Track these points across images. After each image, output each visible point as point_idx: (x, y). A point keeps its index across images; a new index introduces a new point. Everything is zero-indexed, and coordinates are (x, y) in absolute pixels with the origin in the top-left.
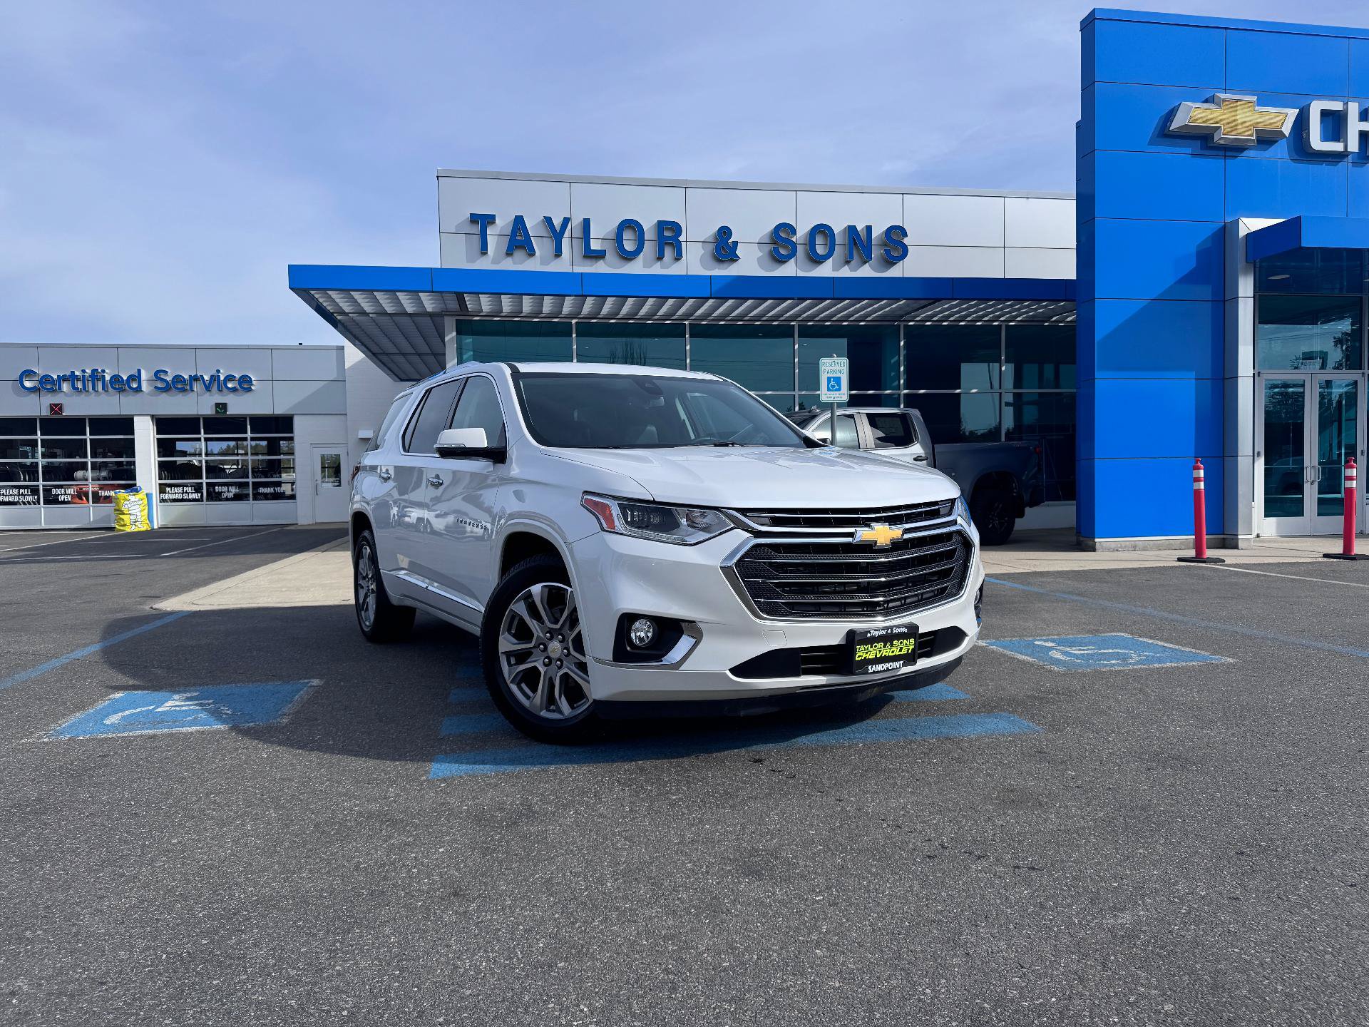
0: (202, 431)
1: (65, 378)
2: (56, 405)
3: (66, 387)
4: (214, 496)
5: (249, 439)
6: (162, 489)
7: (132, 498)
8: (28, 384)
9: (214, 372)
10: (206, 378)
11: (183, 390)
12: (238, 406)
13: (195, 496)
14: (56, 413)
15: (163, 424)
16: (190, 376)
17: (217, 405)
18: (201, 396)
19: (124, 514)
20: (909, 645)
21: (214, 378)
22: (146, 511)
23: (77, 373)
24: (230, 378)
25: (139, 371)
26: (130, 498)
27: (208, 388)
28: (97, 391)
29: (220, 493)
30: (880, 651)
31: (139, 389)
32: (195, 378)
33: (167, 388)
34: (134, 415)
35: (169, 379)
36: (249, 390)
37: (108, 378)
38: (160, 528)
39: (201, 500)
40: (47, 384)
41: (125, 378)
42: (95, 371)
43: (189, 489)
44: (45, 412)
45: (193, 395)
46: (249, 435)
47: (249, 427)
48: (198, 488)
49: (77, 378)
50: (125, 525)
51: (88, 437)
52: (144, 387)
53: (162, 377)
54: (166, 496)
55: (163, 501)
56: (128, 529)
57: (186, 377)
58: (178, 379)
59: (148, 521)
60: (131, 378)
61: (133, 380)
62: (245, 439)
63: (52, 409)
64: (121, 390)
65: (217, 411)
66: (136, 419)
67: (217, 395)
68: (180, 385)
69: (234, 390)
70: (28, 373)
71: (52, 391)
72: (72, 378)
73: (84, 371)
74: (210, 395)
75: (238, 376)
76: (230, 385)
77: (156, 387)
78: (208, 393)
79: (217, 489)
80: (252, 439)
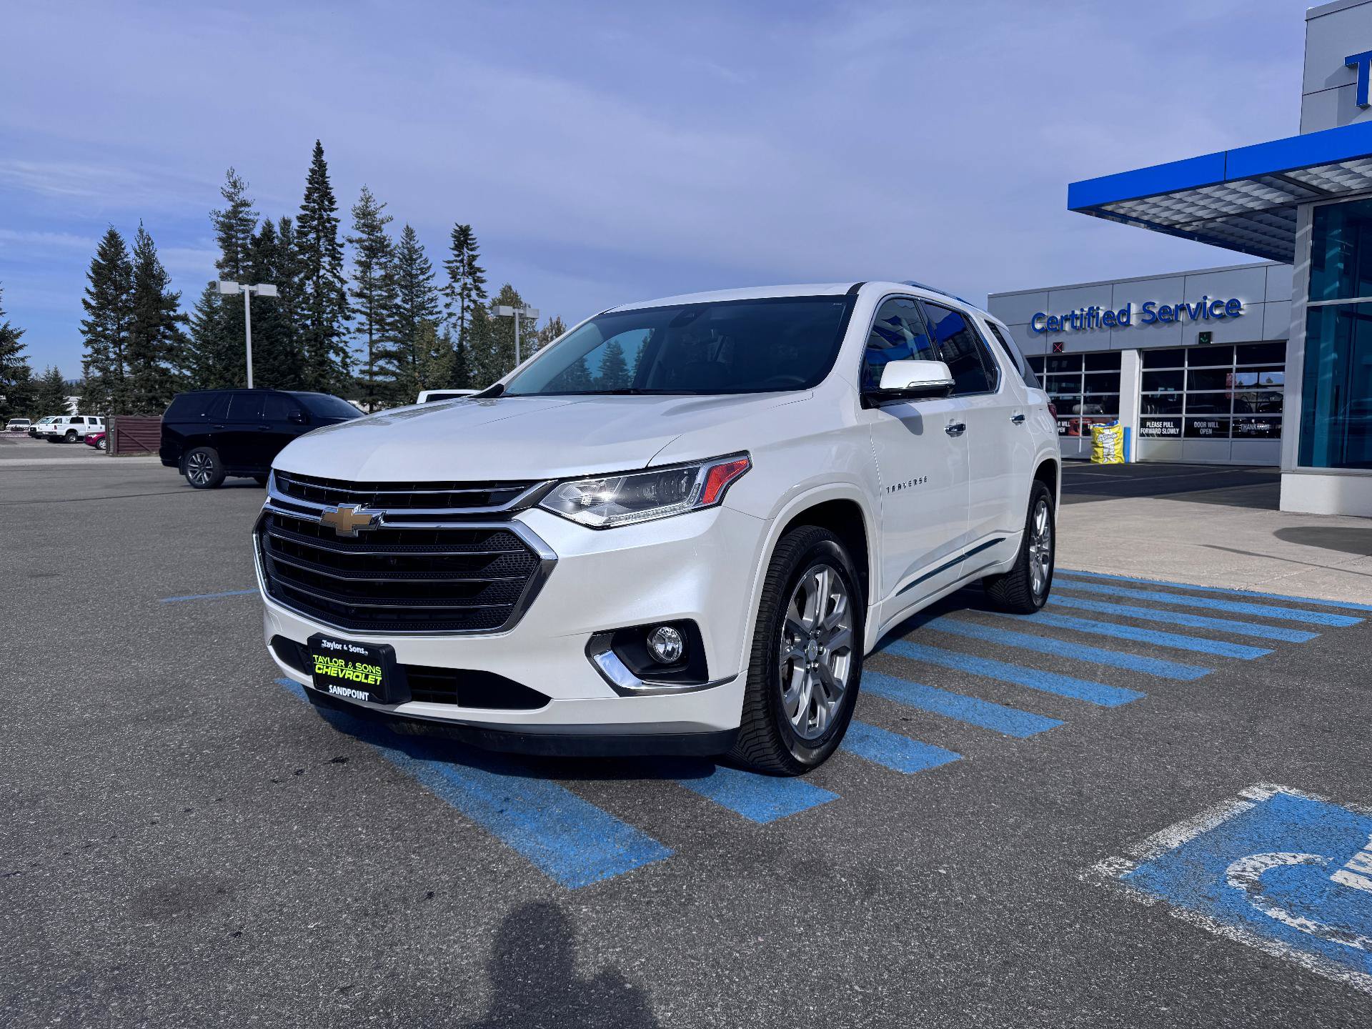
0: (1186, 363)
1: (1065, 318)
2: (1058, 344)
3: (1067, 326)
4: (1192, 432)
5: (1234, 369)
6: (1143, 423)
7: (1107, 432)
8: (1038, 326)
9: (1201, 300)
10: (1193, 306)
11: (1169, 321)
12: (1224, 334)
13: (1173, 431)
14: (1058, 351)
15: (1150, 357)
16: (1176, 306)
17: (1201, 335)
18: (1186, 325)
19: (1098, 447)
20: (374, 675)
21: (1201, 306)
22: (1121, 444)
23: (1078, 312)
24: (1217, 304)
25: (1129, 305)
26: (1104, 431)
27: (1193, 316)
28: (1092, 328)
29: (1198, 429)
30: (342, 670)
31: (1127, 324)
32: (1182, 308)
33: (1154, 321)
34: (1121, 350)
35: (1155, 311)
36: (1238, 315)
37: (1101, 314)
38: (1137, 462)
39: (1179, 435)
40: (1054, 325)
41: (1116, 313)
42: (1091, 308)
43: (1167, 424)
44: (1050, 351)
45: (1177, 326)
46: (1235, 365)
47: (1235, 357)
48: (1177, 423)
49: (1076, 317)
50: (1098, 458)
51: (1083, 372)
52: (1134, 321)
53: (1150, 309)
54: (1146, 431)
55: (1142, 435)
56: (1101, 462)
57: (1173, 307)
58: (1165, 309)
59: (1122, 456)
60: (1122, 313)
61: (1124, 315)
62: (1231, 370)
63: (1054, 348)
64: (1112, 326)
65: (1200, 342)
66: (1124, 353)
67: (1202, 324)
68: (1166, 317)
69: (1221, 317)
70: (1039, 316)
71: (1056, 331)
72: (1072, 318)
73: (1082, 310)
74: (1196, 324)
75: (1226, 301)
76: (1217, 312)
77: (1143, 320)
78: (1194, 322)
79: (1196, 424)
80: (1238, 370)
